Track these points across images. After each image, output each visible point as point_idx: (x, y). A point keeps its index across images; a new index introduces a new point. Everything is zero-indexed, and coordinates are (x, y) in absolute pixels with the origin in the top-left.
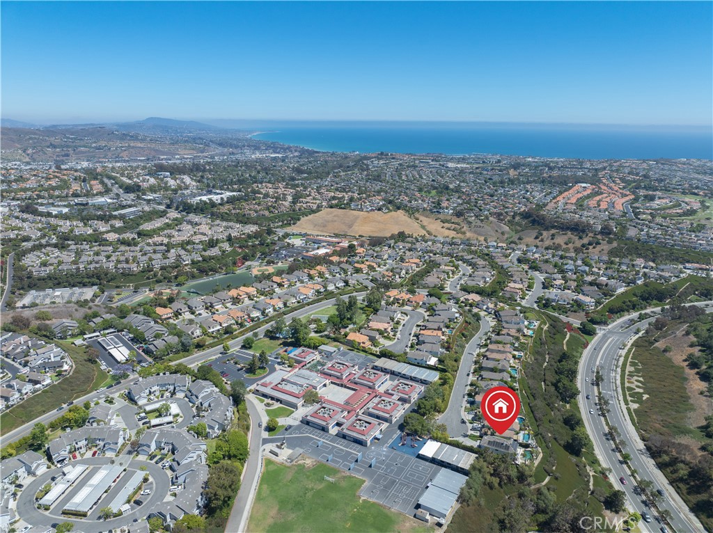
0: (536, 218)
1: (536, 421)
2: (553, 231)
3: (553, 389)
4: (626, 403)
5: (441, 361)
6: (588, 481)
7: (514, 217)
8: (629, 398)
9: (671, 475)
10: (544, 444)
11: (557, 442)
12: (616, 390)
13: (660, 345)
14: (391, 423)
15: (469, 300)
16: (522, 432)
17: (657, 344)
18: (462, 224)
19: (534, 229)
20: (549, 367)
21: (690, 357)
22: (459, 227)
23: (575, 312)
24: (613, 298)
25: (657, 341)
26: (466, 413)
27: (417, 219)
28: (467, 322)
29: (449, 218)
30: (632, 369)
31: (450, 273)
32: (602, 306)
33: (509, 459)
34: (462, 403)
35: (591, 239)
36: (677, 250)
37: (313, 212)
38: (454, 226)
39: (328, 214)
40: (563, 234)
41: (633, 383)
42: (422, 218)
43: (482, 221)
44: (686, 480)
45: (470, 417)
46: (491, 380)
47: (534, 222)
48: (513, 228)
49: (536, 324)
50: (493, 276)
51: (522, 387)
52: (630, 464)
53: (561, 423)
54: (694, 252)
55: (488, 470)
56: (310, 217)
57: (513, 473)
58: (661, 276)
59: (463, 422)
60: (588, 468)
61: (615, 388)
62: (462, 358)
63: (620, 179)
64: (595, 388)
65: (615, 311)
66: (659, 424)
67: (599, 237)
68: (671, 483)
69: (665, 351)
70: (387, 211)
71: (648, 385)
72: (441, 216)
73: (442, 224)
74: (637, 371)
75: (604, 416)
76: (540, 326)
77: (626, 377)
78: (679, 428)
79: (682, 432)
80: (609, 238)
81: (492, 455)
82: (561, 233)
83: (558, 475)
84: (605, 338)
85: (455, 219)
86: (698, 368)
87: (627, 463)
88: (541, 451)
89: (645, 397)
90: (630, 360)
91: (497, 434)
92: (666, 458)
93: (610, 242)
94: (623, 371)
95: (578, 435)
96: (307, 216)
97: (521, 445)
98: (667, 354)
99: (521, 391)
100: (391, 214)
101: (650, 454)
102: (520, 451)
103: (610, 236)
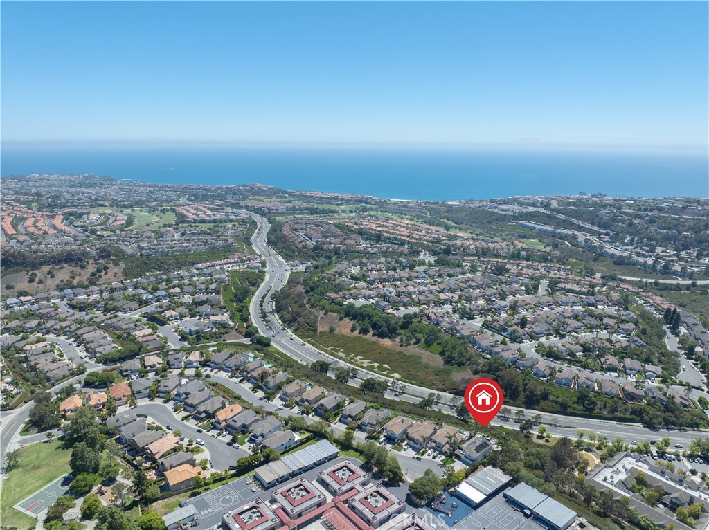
12: (368, 373)
13: (322, 328)
17: (319, 329)
21: (353, 328)
23: (227, 333)
25: (316, 327)
30: (342, 354)
41: (363, 362)
59: (417, 459)
66: (430, 376)
69: (332, 330)
74: (348, 354)
77: (353, 361)
78: (442, 371)
86: (369, 332)
89: (387, 366)
93: (116, 264)
94: (341, 358)
103: (112, 258)
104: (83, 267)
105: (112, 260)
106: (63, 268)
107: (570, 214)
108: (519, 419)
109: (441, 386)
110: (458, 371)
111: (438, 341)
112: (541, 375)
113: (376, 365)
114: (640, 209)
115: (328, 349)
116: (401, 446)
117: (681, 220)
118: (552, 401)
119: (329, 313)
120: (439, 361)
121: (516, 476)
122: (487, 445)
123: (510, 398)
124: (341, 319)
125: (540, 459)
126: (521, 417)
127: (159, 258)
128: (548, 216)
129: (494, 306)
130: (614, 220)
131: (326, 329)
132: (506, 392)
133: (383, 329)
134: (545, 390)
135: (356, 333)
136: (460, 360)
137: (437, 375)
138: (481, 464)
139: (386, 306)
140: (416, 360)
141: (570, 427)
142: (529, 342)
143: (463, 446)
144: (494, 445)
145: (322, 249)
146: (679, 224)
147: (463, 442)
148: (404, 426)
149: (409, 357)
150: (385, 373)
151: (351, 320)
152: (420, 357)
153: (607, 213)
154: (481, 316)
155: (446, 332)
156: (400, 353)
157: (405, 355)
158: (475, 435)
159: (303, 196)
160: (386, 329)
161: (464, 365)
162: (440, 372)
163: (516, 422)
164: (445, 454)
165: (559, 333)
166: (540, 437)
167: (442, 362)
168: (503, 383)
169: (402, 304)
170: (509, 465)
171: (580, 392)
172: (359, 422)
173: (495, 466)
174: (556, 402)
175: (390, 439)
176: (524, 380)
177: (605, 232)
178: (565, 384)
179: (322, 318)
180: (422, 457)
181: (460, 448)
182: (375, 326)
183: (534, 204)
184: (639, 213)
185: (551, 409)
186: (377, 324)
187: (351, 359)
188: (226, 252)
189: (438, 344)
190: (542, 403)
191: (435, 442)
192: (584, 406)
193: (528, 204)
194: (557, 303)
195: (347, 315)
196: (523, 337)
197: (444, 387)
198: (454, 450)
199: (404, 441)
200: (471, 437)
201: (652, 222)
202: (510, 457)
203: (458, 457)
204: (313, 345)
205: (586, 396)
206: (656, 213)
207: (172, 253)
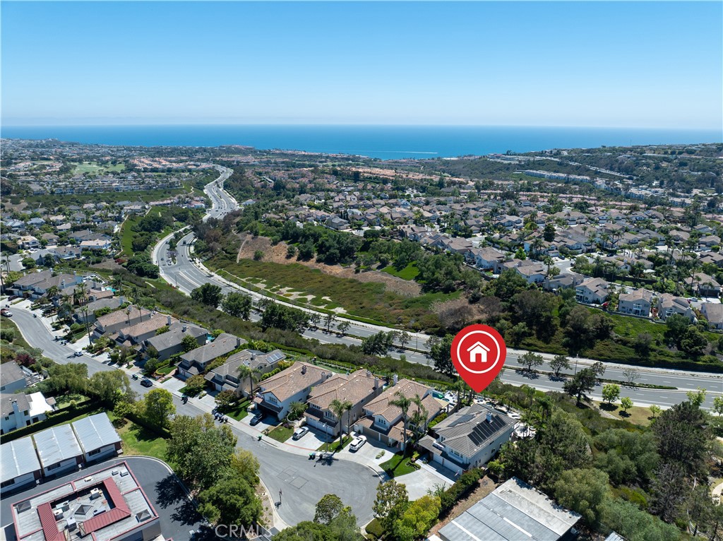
13: (244, 255)
17: (239, 257)
21: (291, 253)
23: (98, 262)
25: (237, 254)
30: (262, 285)
41: (290, 295)
69: (258, 257)
71: (305, 289)
74: (271, 284)
77: (275, 293)
86: (312, 258)
93: (15, 202)
98: (263, 260)
103: (12, 195)
105: (11, 198)
107: (583, 160)
108: (557, 374)
109: (412, 323)
110: (443, 301)
111: (414, 263)
112: (590, 299)
113: (310, 297)
114: (666, 153)
115: (244, 280)
116: (291, 428)
117: (718, 161)
118: (617, 341)
119: (260, 237)
120: (413, 289)
121: (591, 513)
122: (498, 423)
123: (539, 338)
124: (275, 243)
125: (632, 458)
126: (563, 370)
127: (76, 196)
128: (560, 164)
129: (502, 222)
130: (637, 164)
131: (250, 255)
132: (531, 329)
133: (332, 251)
134: (602, 321)
135: (293, 260)
136: (447, 283)
137: (407, 307)
138: (488, 473)
139: (341, 224)
140: (377, 289)
141: (661, 387)
142: (560, 260)
143: (441, 427)
144: (517, 424)
145: (284, 187)
146: (715, 166)
147: (440, 416)
148: (304, 383)
149: (365, 286)
150: (322, 307)
151: (289, 244)
152: (383, 285)
153: (629, 158)
154: (483, 234)
155: (427, 249)
156: (352, 281)
157: (360, 283)
158: (471, 401)
159: (283, 154)
160: (337, 251)
161: (454, 290)
162: (412, 302)
163: (553, 379)
164: (392, 446)
165: (605, 250)
166: (609, 407)
167: (419, 289)
168: (525, 313)
169: (366, 223)
170: (566, 480)
171: (669, 324)
172: (209, 377)
173: (524, 482)
174: (625, 343)
175: (266, 413)
176: (562, 306)
177: (627, 176)
178: (637, 312)
179: (247, 242)
180: (336, 456)
181: (432, 433)
182: (322, 249)
183: (542, 154)
184: (666, 156)
185: (617, 355)
186: (325, 246)
187: (274, 290)
188: (165, 193)
189: (414, 265)
190: (599, 345)
191: (371, 417)
192: (679, 348)
193: (536, 154)
194: (592, 220)
195: (284, 238)
196: (551, 253)
197: (417, 324)
198: (417, 437)
199: (300, 415)
200: (460, 405)
201: (683, 164)
202: (563, 455)
203: (427, 456)
204: (224, 276)
205: (683, 331)
206: (685, 156)
207: (94, 191)
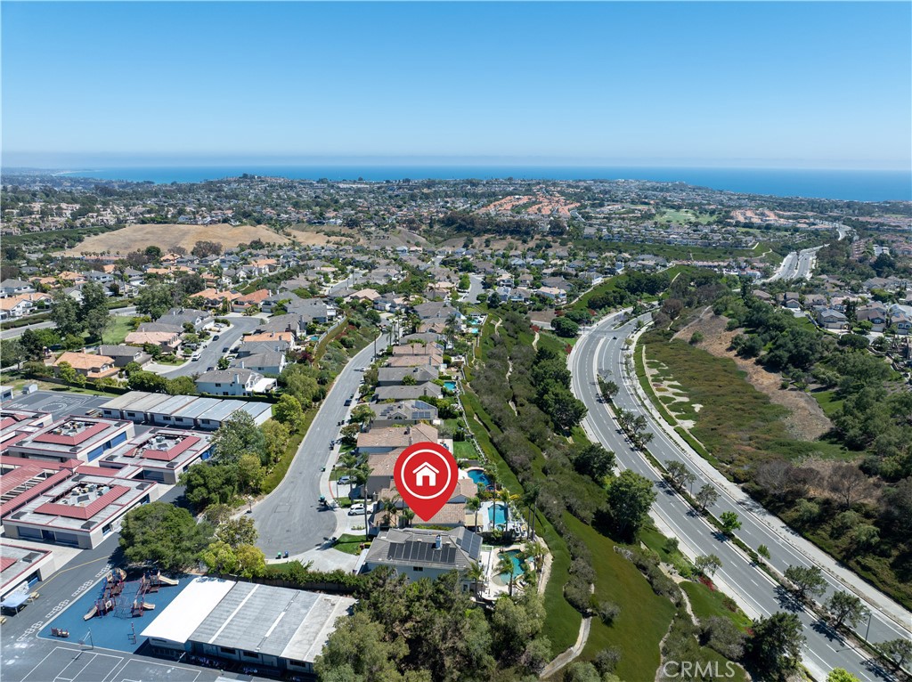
0: (463, 223)
1: (516, 472)
2: (487, 236)
3: (534, 409)
4: (672, 423)
5: (281, 383)
6: (680, 604)
7: (431, 225)
8: (673, 414)
9: (831, 542)
10: (548, 526)
11: (575, 514)
12: (644, 405)
13: (683, 334)
14: (88, 547)
15: (359, 299)
16: (486, 505)
17: (676, 336)
18: (357, 236)
19: (461, 236)
20: (518, 375)
21: (735, 344)
22: (353, 241)
23: (539, 310)
24: (589, 290)
25: (676, 332)
26: (334, 483)
27: (289, 235)
28: (351, 323)
29: (337, 229)
30: (655, 371)
31: (331, 276)
32: (577, 299)
33: (457, 594)
34: (324, 460)
35: (538, 242)
36: (648, 246)
37: (108, 228)
38: (344, 239)
39: (135, 231)
40: (501, 239)
41: (665, 390)
42: (295, 233)
43: (386, 230)
44: (878, 544)
45: (345, 491)
46: (397, 401)
47: (460, 229)
48: (432, 239)
49: (482, 320)
50: (403, 275)
51: (469, 408)
52: (736, 536)
53: (570, 472)
54: (669, 248)
55: (389, 647)
56: (101, 236)
57: (477, 636)
58: (643, 265)
59: (325, 507)
60: (663, 567)
61: (639, 403)
62: (338, 378)
63: (558, 192)
64: (606, 406)
65: (599, 304)
66: (749, 445)
67: (549, 238)
68: (843, 563)
69: (694, 341)
70: (238, 223)
71: (692, 389)
72: (325, 228)
73: (327, 238)
74: (665, 374)
75: (643, 450)
76: (488, 321)
77: (651, 384)
78: (789, 445)
79: (800, 452)
80: (562, 239)
81: (399, 589)
82: (498, 237)
83: (610, 608)
84: (593, 340)
85: (346, 230)
86: (755, 356)
87: (731, 537)
88: (544, 545)
89: (698, 407)
90: (644, 360)
91: (417, 519)
92: (808, 507)
93: (563, 244)
94: (642, 376)
95: (628, 486)
96: (96, 234)
97: (490, 540)
98: (698, 346)
99: (469, 416)
100: (244, 227)
101: (765, 507)
102: (490, 557)
104: (525, 242)
106: (504, 239)
110: (826, 456)
113: (680, 399)
115: (646, 361)
119: (723, 317)
120: (817, 430)
124: (731, 328)
131: (689, 337)
135: (733, 354)
137: (767, 448)
139: (831, 320)
140: (772, 415)
148: (397, 442)
149: (767, 407)
151: (746, 333)
152: (787, 414)
157: (766, 403)
162: (780, 444)
167: (823, 432)
179: (700, 321)
187: (656, 380)
204: (637, 352)
